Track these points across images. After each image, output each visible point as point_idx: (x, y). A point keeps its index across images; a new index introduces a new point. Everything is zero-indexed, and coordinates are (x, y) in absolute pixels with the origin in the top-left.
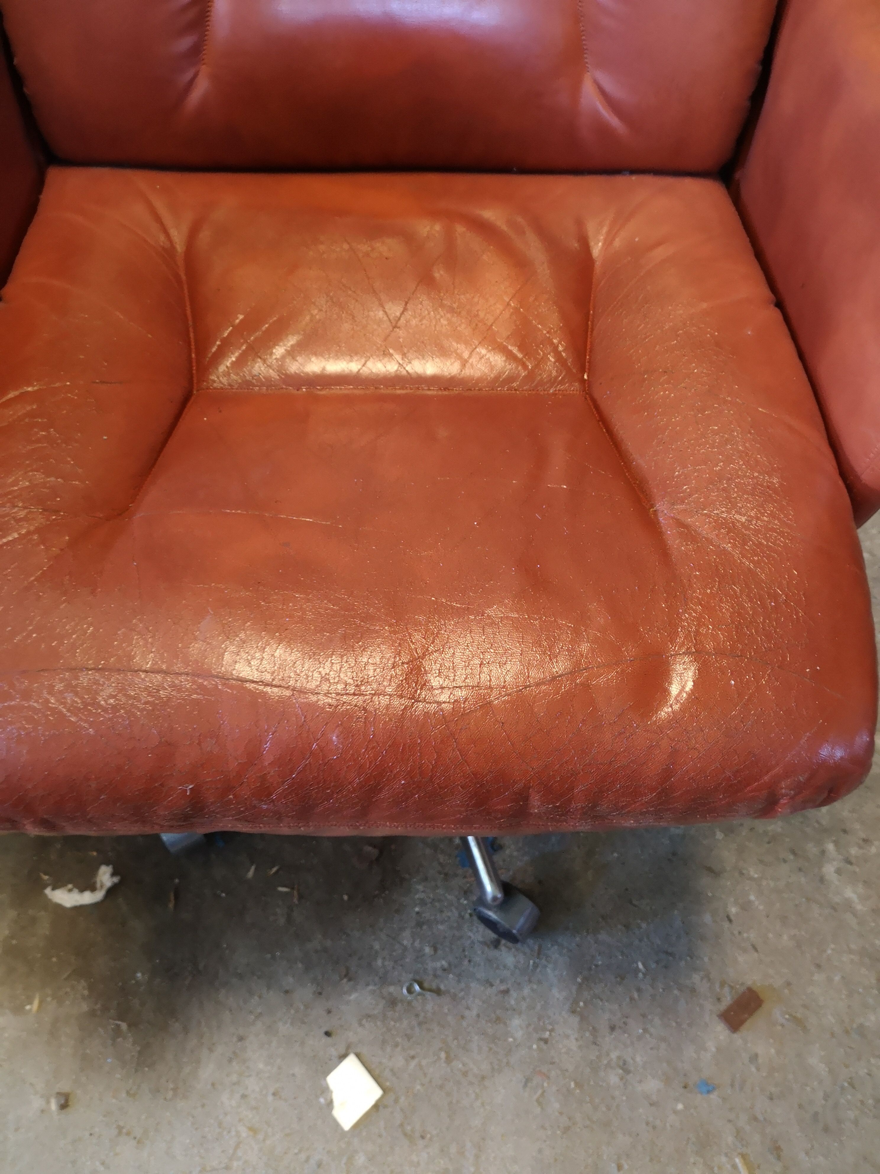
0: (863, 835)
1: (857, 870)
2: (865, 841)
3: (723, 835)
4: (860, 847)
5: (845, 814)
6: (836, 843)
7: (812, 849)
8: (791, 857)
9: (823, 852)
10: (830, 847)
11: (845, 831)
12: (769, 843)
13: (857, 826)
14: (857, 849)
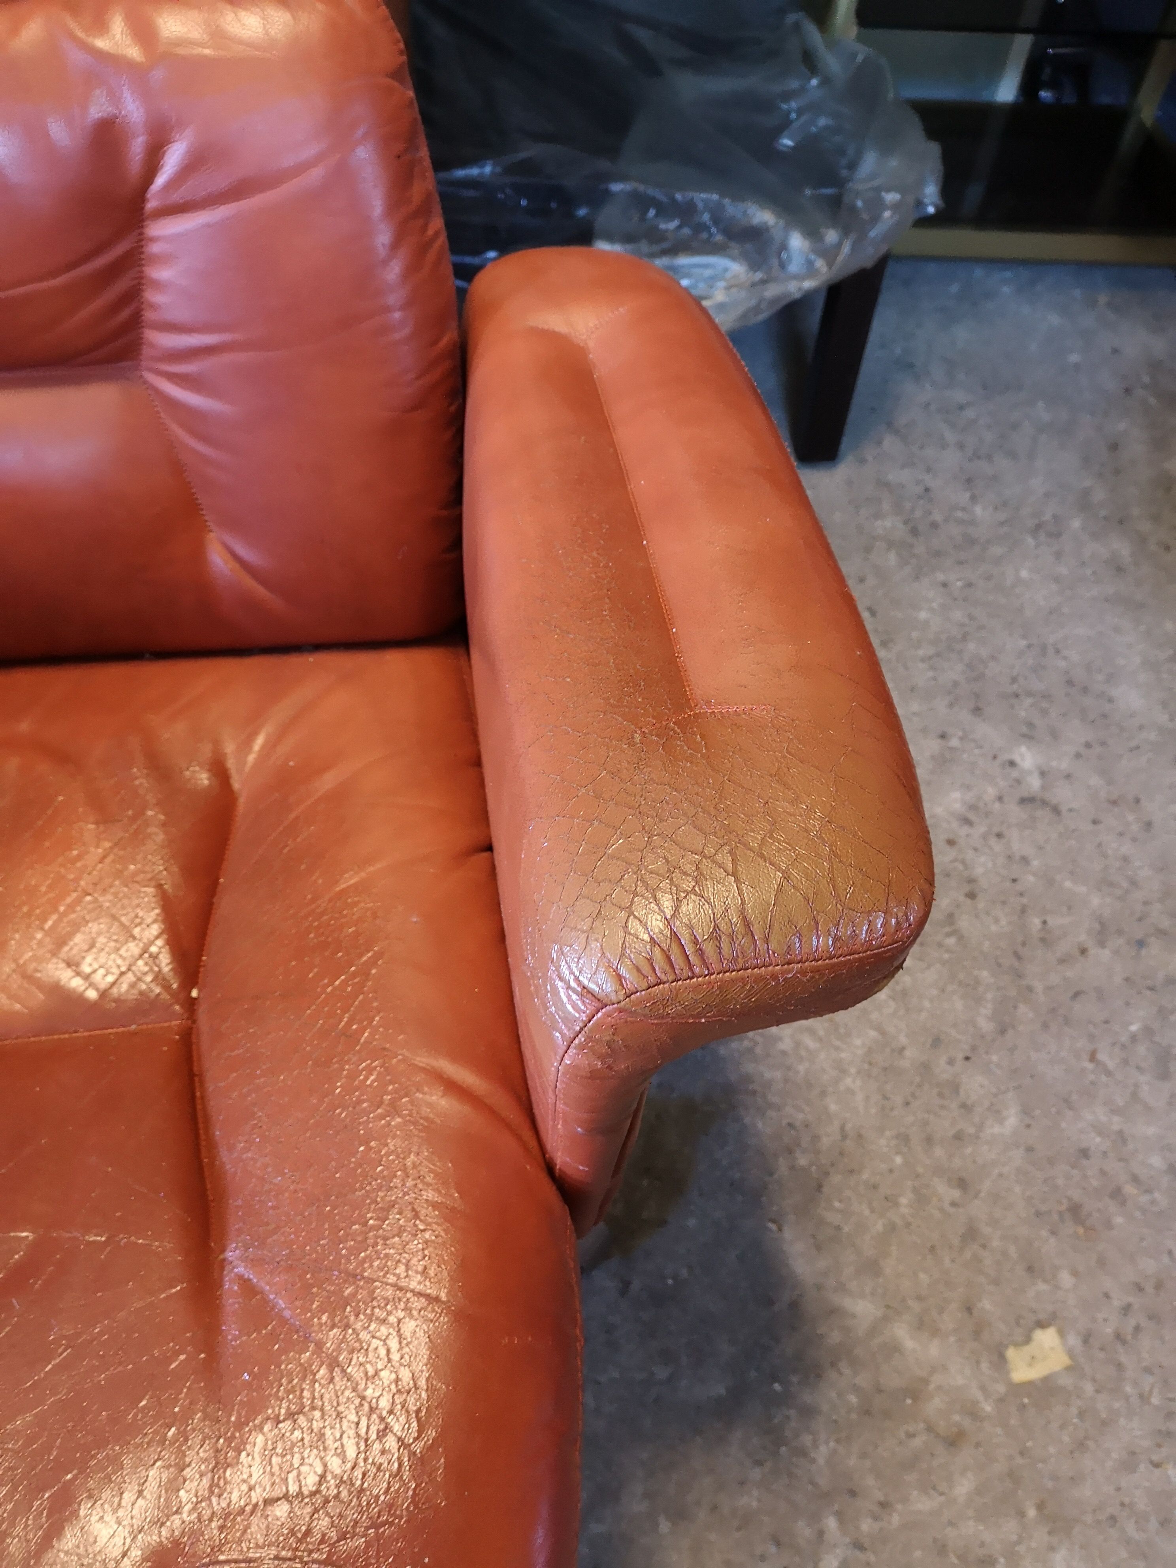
0: (879, 1496)
1: (872, 1558)
2: (884, 1505)
3: (669, 1524)
4: (876, 1518)
5: (852, 1462)
6: (840, 1516)
7: (803, 1530)
8: (773, 1549)
9: (821, 1533)
10: (831, 1523)
11: (853, 1493)
12: (739, 1529)
13: (870, 1481)
14: (869, 1520)
